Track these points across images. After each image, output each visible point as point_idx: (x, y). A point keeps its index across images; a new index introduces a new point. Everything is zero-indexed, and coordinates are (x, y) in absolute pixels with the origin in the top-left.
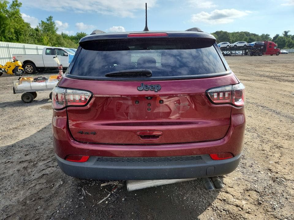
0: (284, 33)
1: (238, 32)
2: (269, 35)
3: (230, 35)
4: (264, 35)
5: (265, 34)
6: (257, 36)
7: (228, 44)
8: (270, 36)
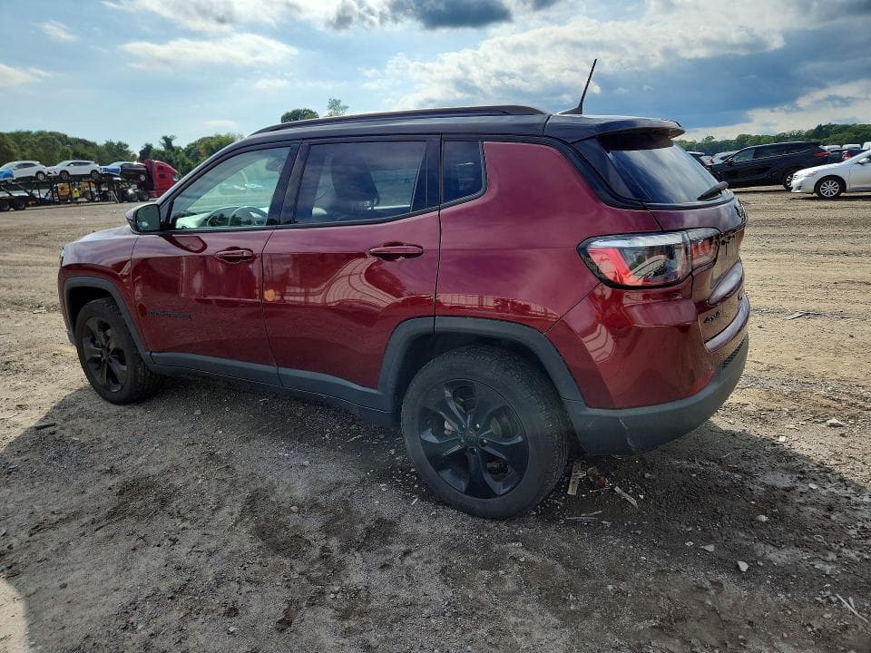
0: (164, 142)
1: (29, 133)
2: (126, 146)
3: (11, 142)
4: (112, 144)
5: (116, 142)
6: (93, 145)
7: (39, 167)
8: (130, 149)
